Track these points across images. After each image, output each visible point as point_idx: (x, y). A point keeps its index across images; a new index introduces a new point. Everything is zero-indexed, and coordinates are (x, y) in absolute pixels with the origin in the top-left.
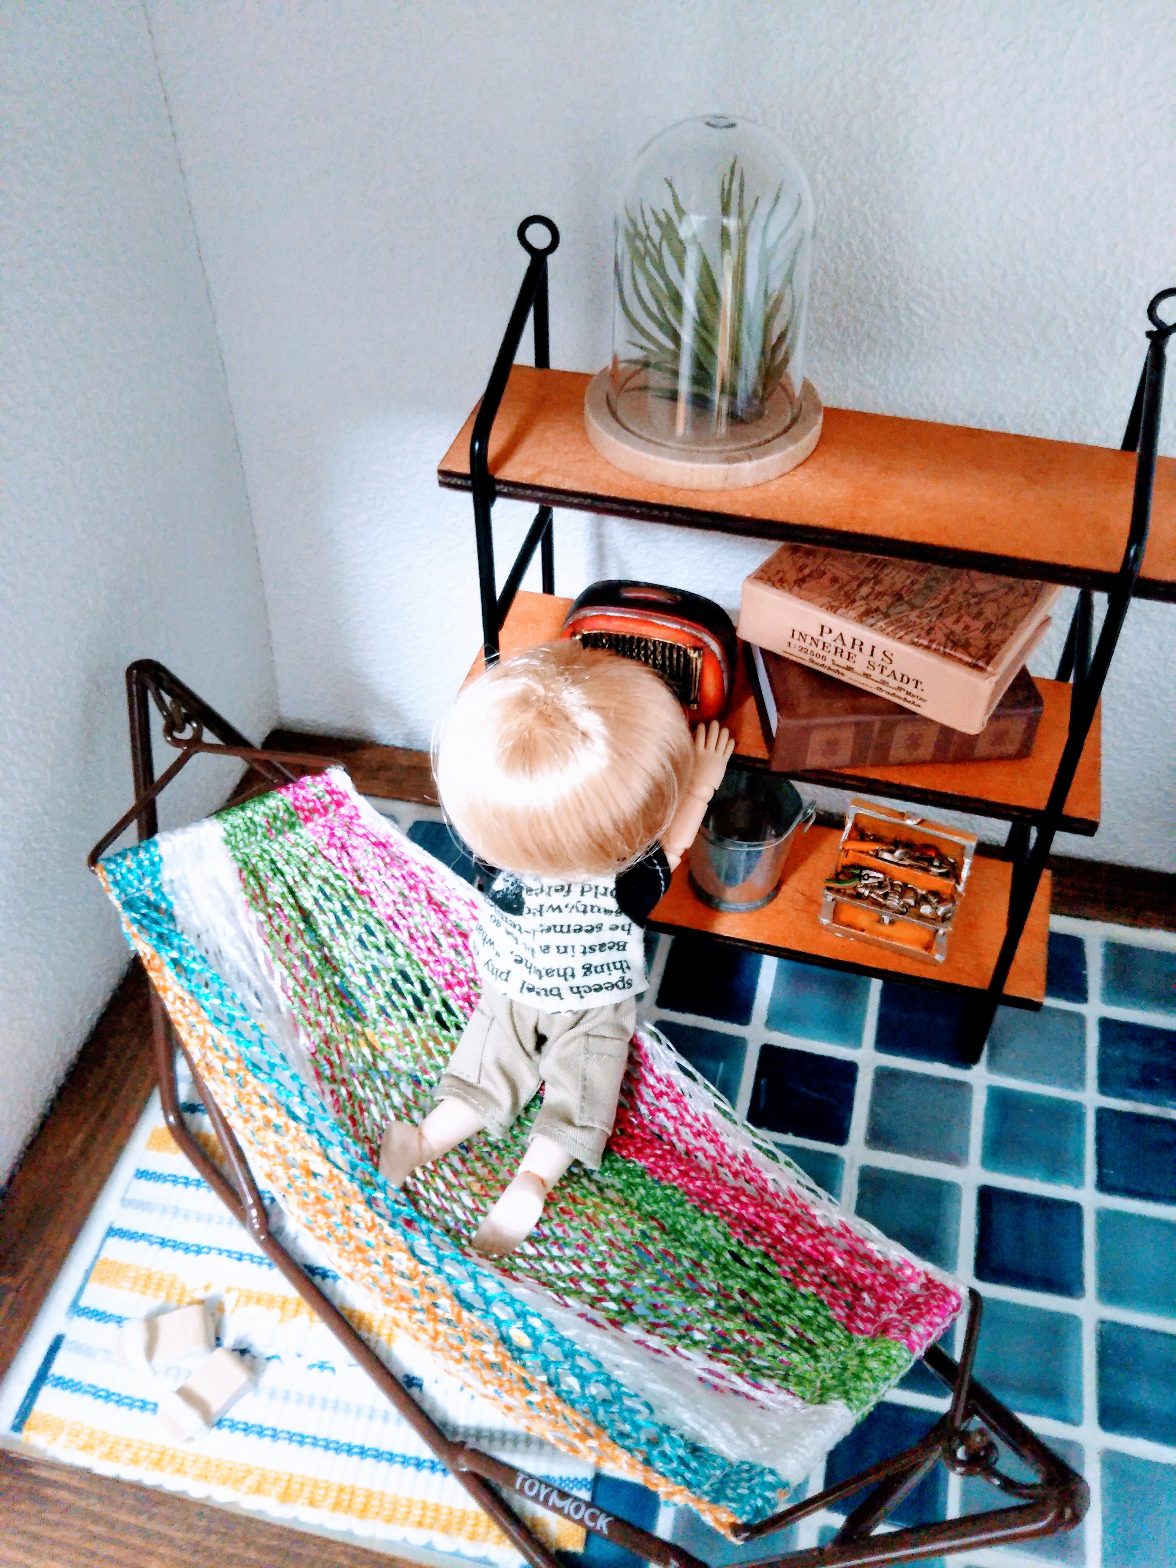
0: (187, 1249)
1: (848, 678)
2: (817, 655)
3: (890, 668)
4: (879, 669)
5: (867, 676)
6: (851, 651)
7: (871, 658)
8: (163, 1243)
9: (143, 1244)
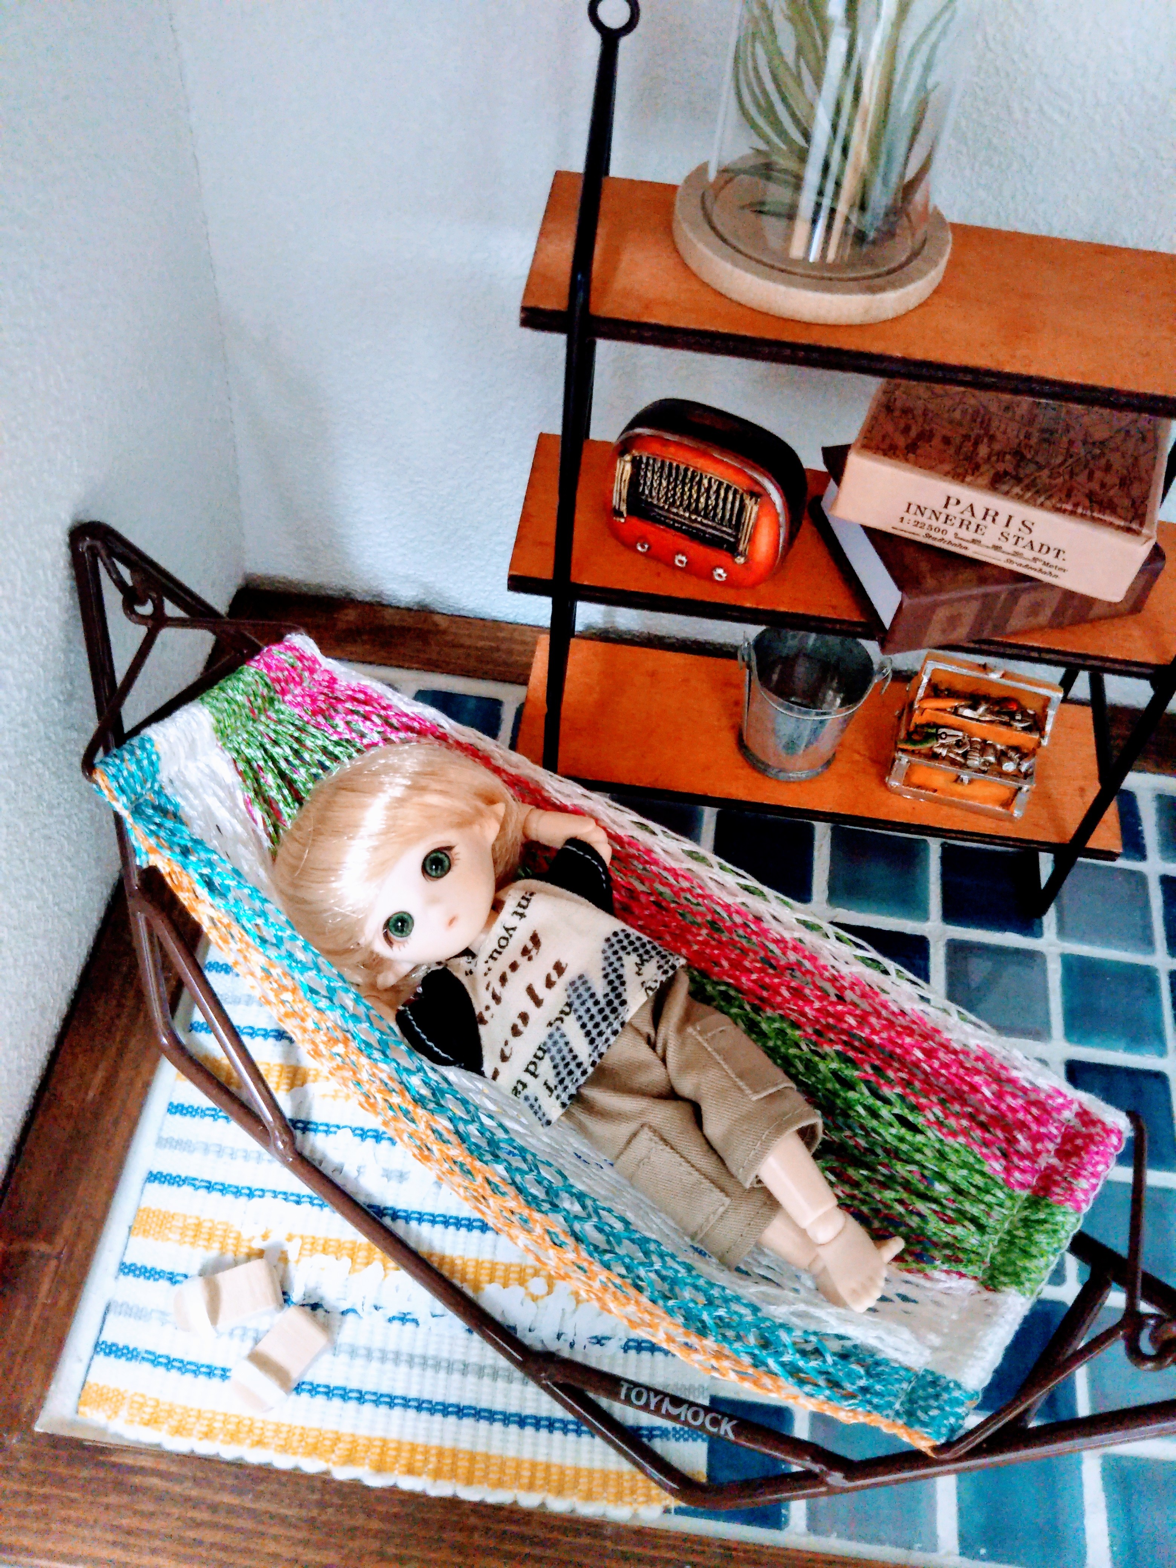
0: (237, 1192)
1: (972, 552)
2: (936, 529)
3: (1028, 538)
4: (1013, 540)
5: (996, 548)
6: (982, 523)
7: (1005, 530)
8: (209, 1187)
9: (187, 1189)
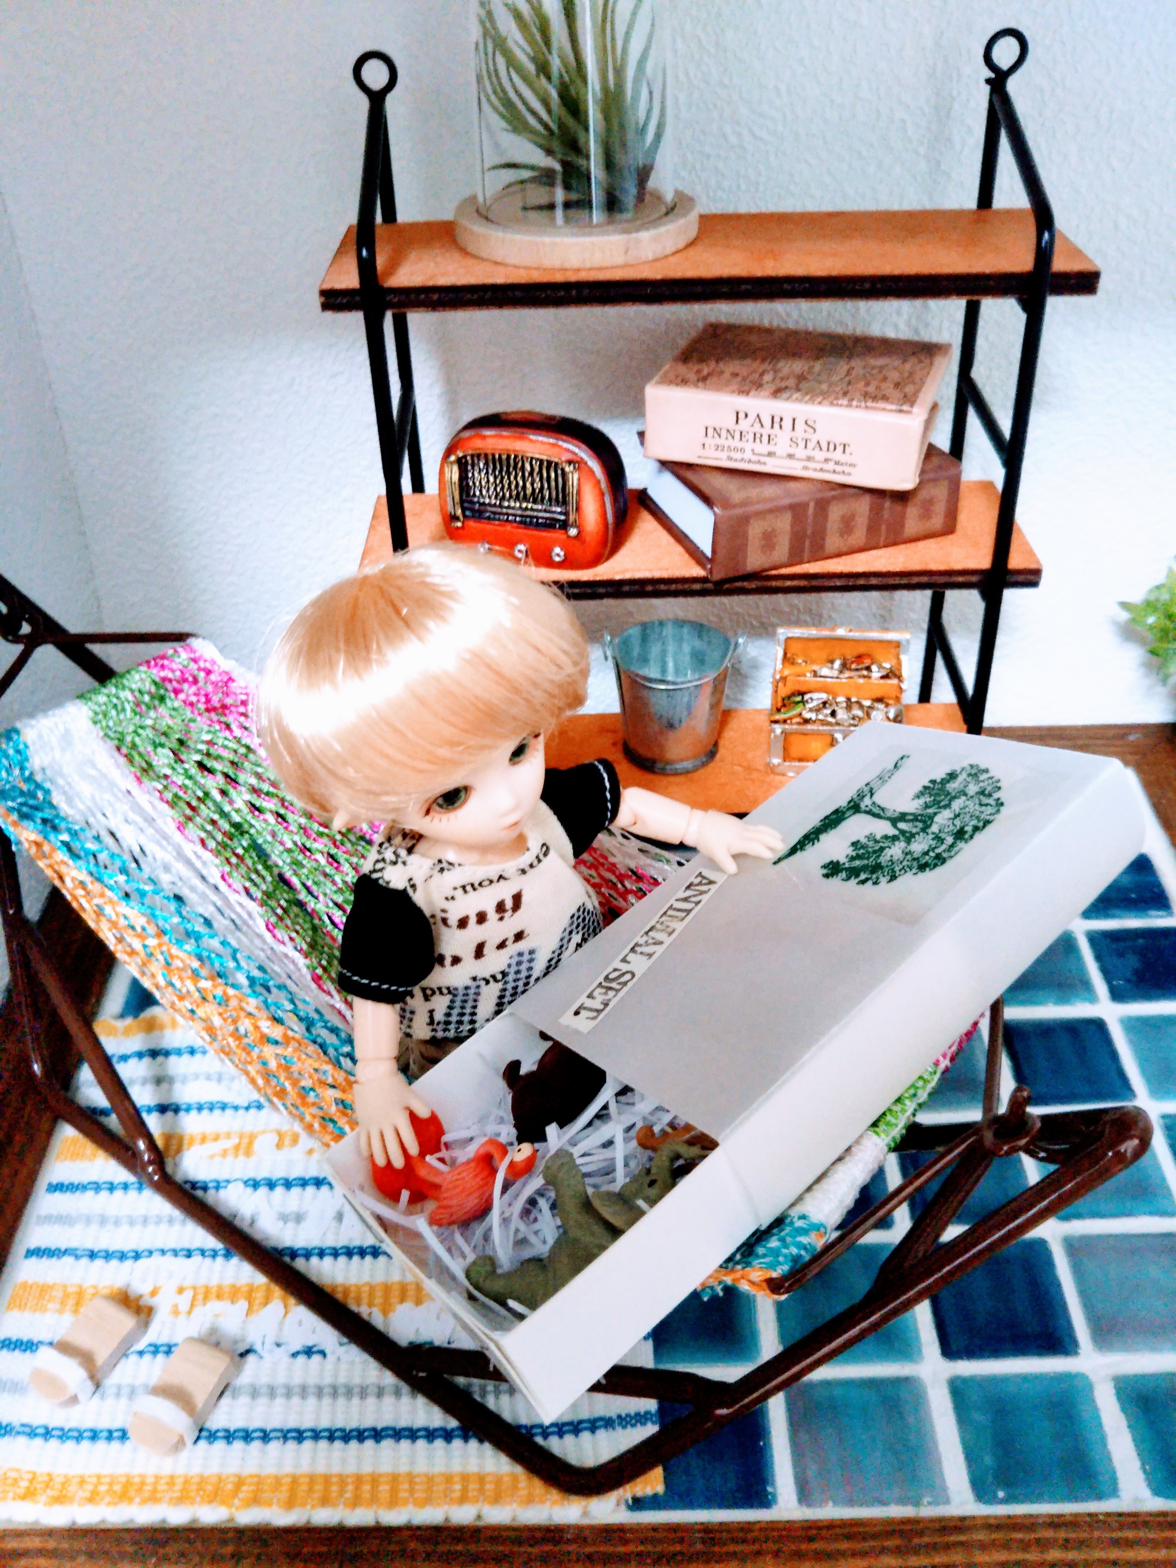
1: (771, 466)
2: (736, 449)
3: (814, 439)
4: (802, 444)
5: (791, 456)
6: (771, 432)
7: (793, 434)
8: (92, 1255)
